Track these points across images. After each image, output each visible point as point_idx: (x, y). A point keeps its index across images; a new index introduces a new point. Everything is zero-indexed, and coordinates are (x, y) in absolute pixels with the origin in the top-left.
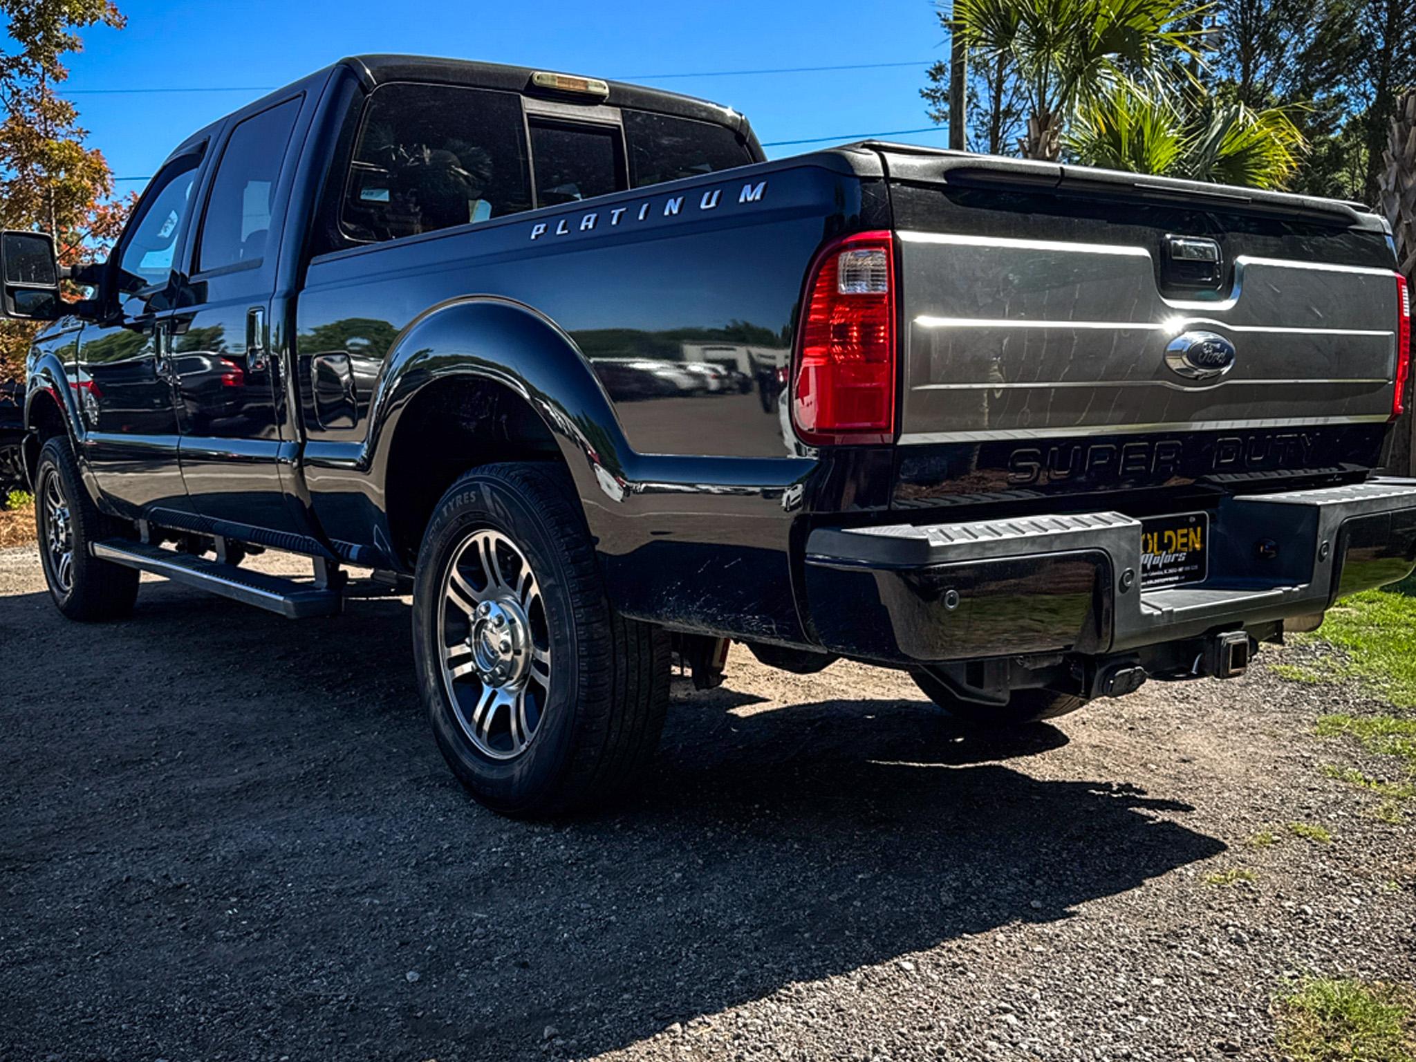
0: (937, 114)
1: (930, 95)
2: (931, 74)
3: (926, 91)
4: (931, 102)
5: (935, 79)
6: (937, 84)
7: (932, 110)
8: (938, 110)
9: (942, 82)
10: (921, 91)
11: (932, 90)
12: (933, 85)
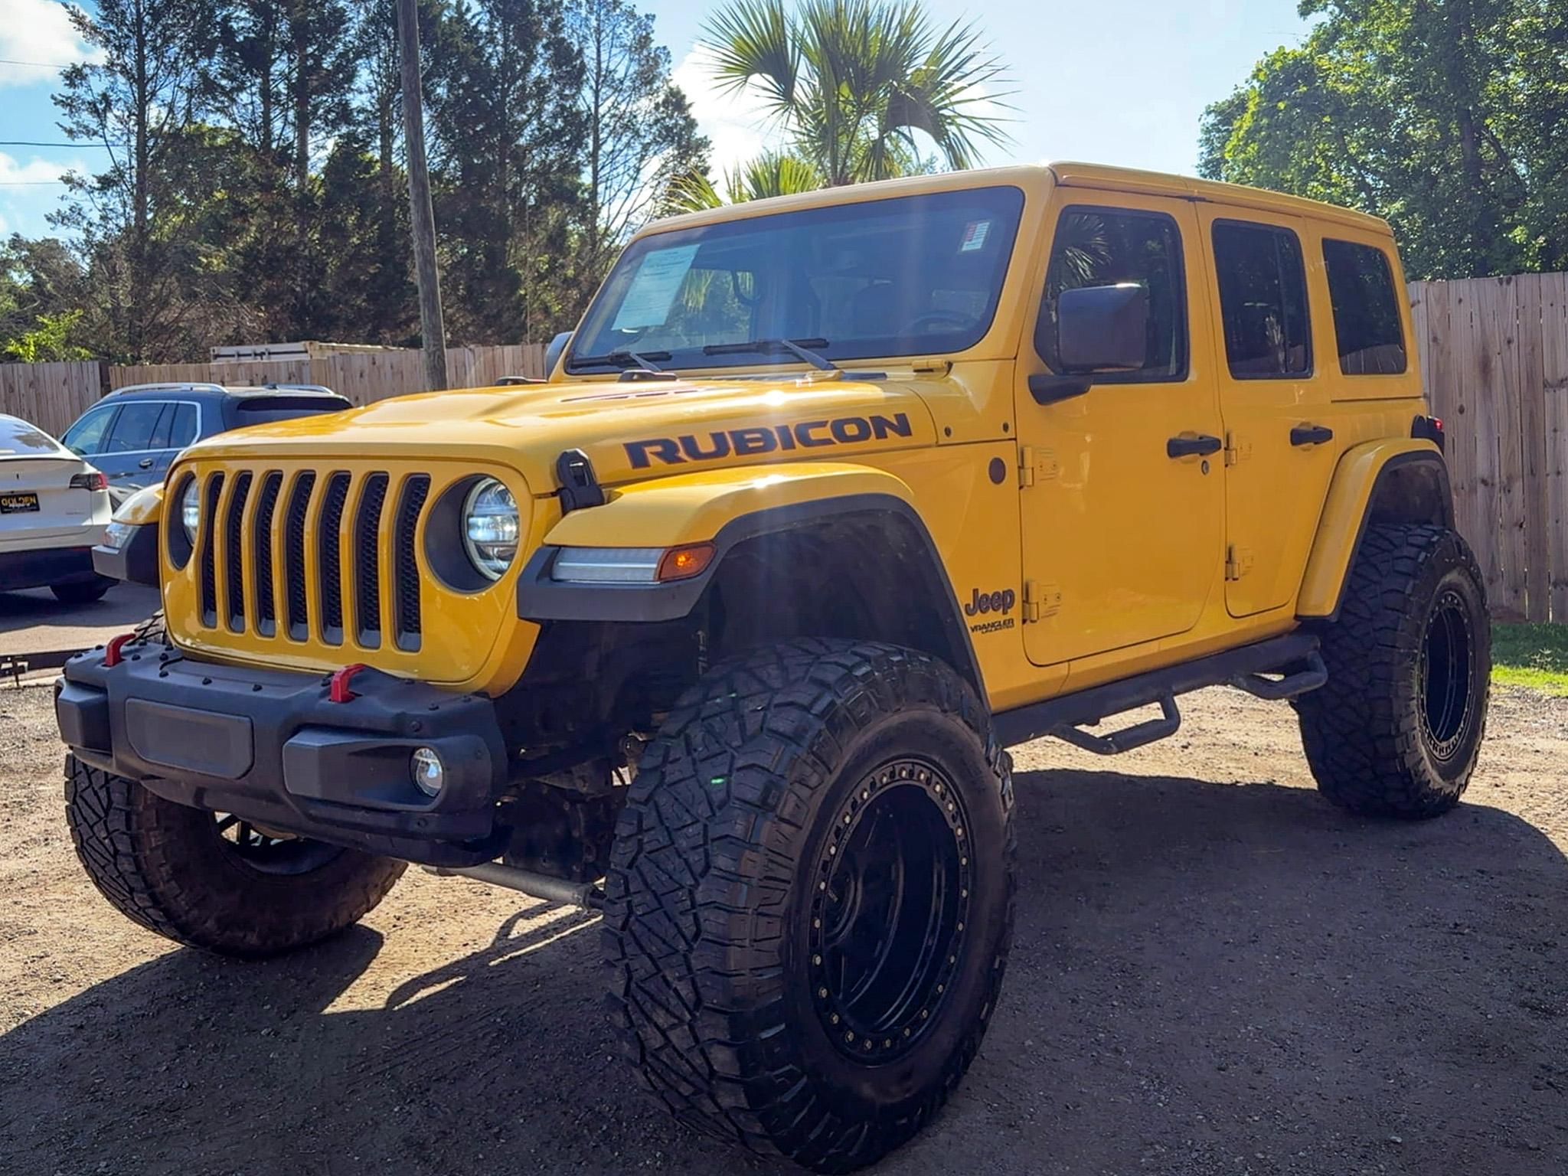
0: (74, 127)
1: (68, 103)
2: (67, 77)
3: (60, 98)
4: (67, 111)
5: (72, 85)
6: (72, 90)
7: (68, 123)
8: (77, 123)
9: (80, 91)
10: (53, 97)
11: (67, 98)
12: (69, 92)
